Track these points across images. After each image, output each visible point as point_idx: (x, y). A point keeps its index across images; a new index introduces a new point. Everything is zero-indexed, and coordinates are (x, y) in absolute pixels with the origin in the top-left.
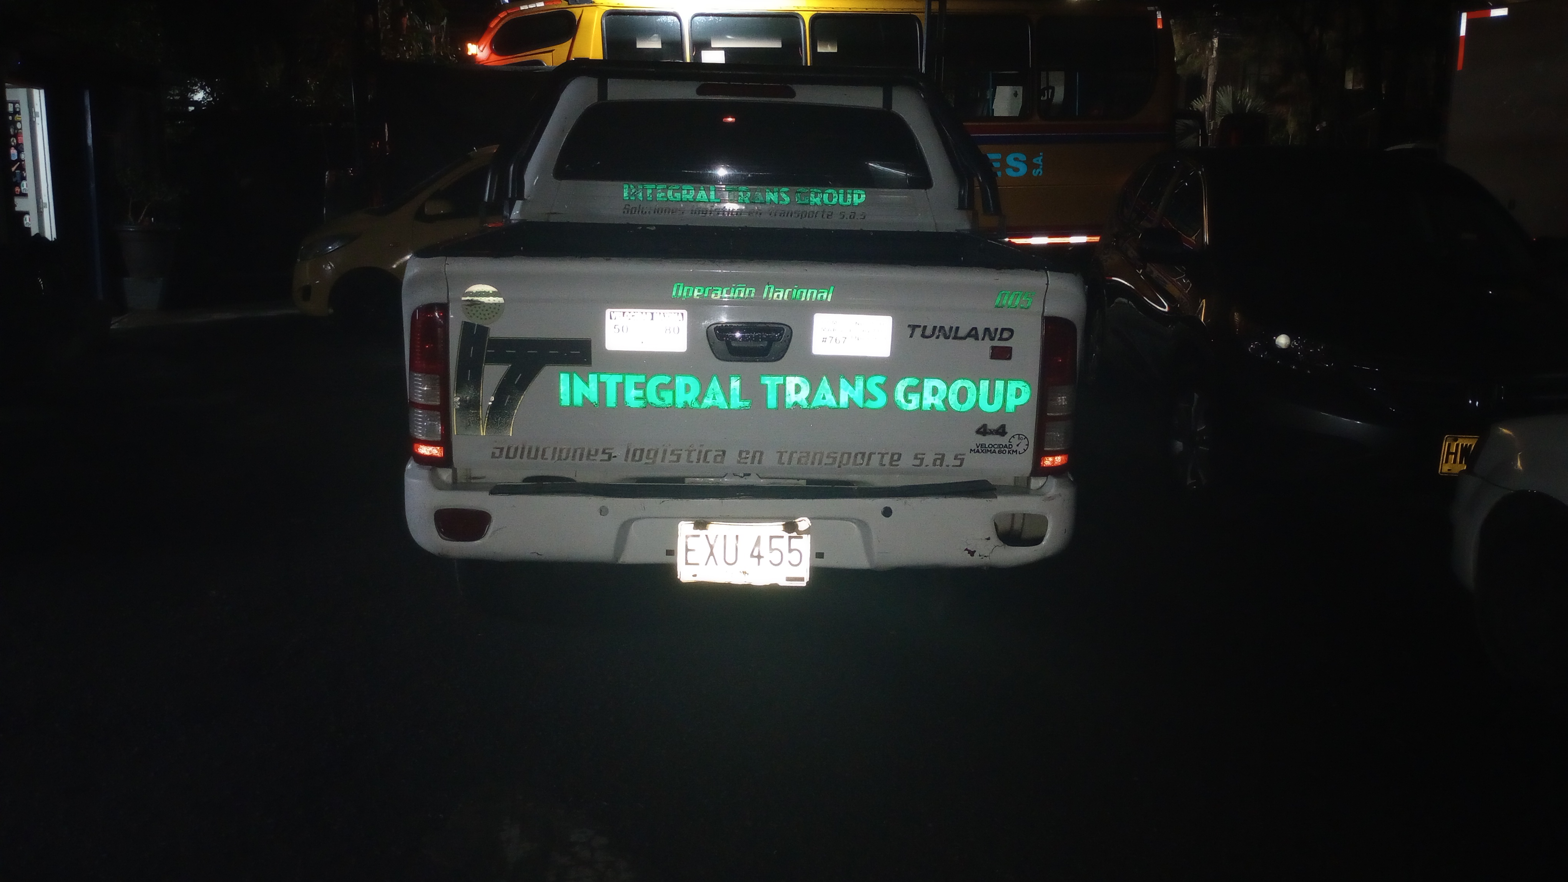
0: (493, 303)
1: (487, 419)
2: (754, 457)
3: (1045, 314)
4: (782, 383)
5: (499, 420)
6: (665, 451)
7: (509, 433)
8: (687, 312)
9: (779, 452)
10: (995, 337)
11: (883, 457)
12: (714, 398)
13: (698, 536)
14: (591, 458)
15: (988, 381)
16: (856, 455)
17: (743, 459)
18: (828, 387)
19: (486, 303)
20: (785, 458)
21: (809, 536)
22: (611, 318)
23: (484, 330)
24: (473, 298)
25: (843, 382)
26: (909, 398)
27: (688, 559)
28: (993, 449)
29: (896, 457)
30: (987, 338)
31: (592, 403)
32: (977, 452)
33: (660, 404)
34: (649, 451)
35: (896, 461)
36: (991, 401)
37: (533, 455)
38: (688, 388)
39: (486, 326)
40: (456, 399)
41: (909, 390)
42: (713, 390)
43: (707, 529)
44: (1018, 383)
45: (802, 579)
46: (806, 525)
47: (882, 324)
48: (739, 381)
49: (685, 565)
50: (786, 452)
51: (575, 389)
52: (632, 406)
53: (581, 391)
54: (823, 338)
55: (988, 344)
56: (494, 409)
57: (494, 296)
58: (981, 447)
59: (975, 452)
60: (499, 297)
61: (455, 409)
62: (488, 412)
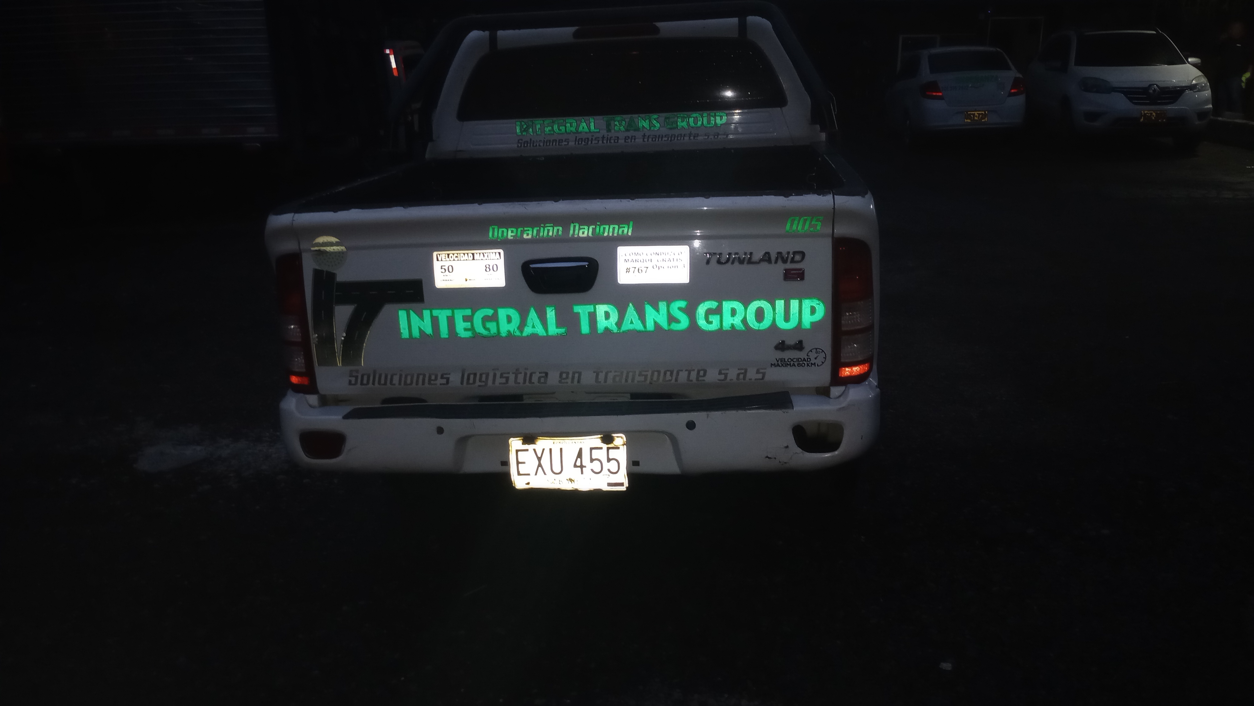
0: (336, 252)
1: (341, 352)
2: (573, 378)
3: (835, 236)
4: (593, 311)
5: (352, 352)
6: (495, 375)
7: (362, 364)
8: (503, 251)
9: (595, 372)
10: (787, 259)
11: (689, 374)
12: (533, 327)
13: (527, 450)
14: (432, 382)
15: (783, 301)
16: (665, 374)
17: (563, 379)
18: (635, 313)
19: (332, 252)
20: (602, 376)
21: (625, 448)
22: (438, 260)
23: (332, 276)
24: (321, 248)
25: (649, 309)
26: (710, 320)
27: (520, 470)
28: (792, 362)
29: (702, 373)
30: (780, 261)
31: (428, 335)
32: (777, 366)
33: (487, 333)
34: (481, 375)
35: (701, 376)
36: (787, 318)
37: (383, 382)
38: (509, 319)
39: (334, 272)
40: (314, 337)
41: (709, 312)
42: (532, 319)
43: (535, 444)
44: (812, 301)
45: (622, 484)
46: (620, 440)
47: (680, 253)
48: (554, 311)
49: (518, 475)
50: (602, 372)
51: (413, 324)
52: (462, 337)
53: (418, 325)
54: (627, 269)
55: (781, 267)
56: (346, 343)
57: (338, 246)
58: (781, 361)
59: (775, 366)
60: (342, 246)
61: (314, 344)
62: (342, 346)
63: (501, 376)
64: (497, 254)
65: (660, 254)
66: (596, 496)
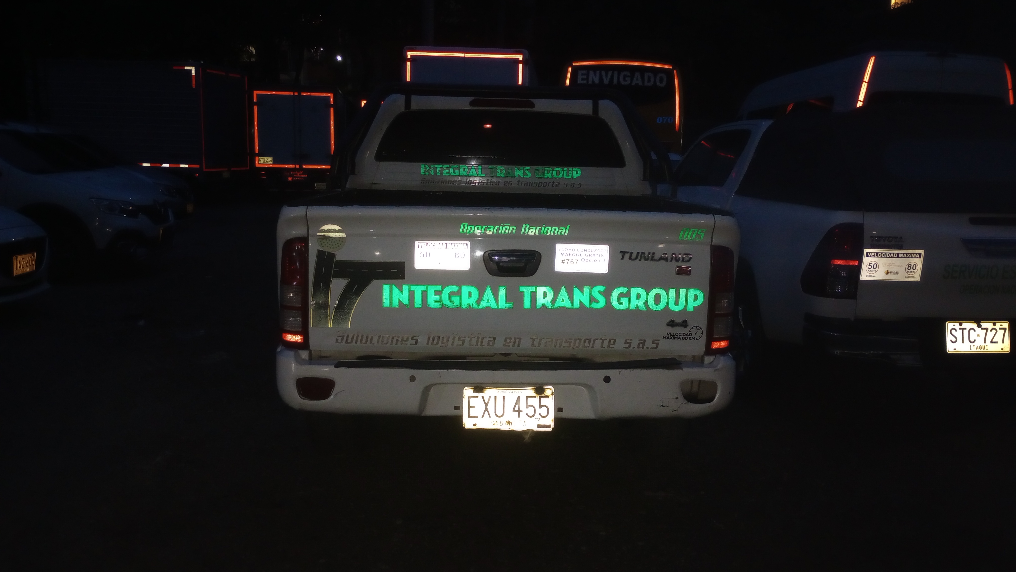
0: (338, 238)
1: (333, 316)
2: (515, 343)
3: (713, 244)
4: (534, 291)
5: (341, 316)
6: (454, 338)
7: (348, 325)
8: (470, 243)
9: (532, 338)
10: (679, 260)
11: (603, 342)
12: (488, 301)
13: (477, 397)
14: (404, 342)
15: (675, 290)
16: (585, 342)
17: (507, 343)
18: (566, 294)
19: (334, 237)
20: (536, 342)
21: (554, 397)
22: (418, 247)
23: (332, 256)
24: (325, 234)
25: (576, 291)
26: (621, 302)
27: (470, 413)
28: (678, 336)
29: (612, 342)
30: (674, 260)
31: (405, 305)
32: (667, 338)
33: (451, 305)
34: (443, 338)
35: (612, 344)
36: (677, 303)
37: (364, 341)
38: (470, 295)
39: (333, 253)
40: (312, 302)
41: (621, 295)
42: (488, 296)
43: (483, 393)
44: (695, 291)
45: (549, 426)
46: (549, 391)
47: (602, 251)
48: (505, 289)
49: (469, 417)
50: (537, 338)
51: (393, 296)
52: (432, 307)
53: (398, 296)
54: (562, 261)
55: (674, 264)
56: (338, 309)
57: (339, 233)
58: (670, 335)
59: (666, 339)
60: (343, 233)
61: (311, 309)
62: (334, 311)
63: (459, 339)
64: (465, 245)
65: (587, 251)
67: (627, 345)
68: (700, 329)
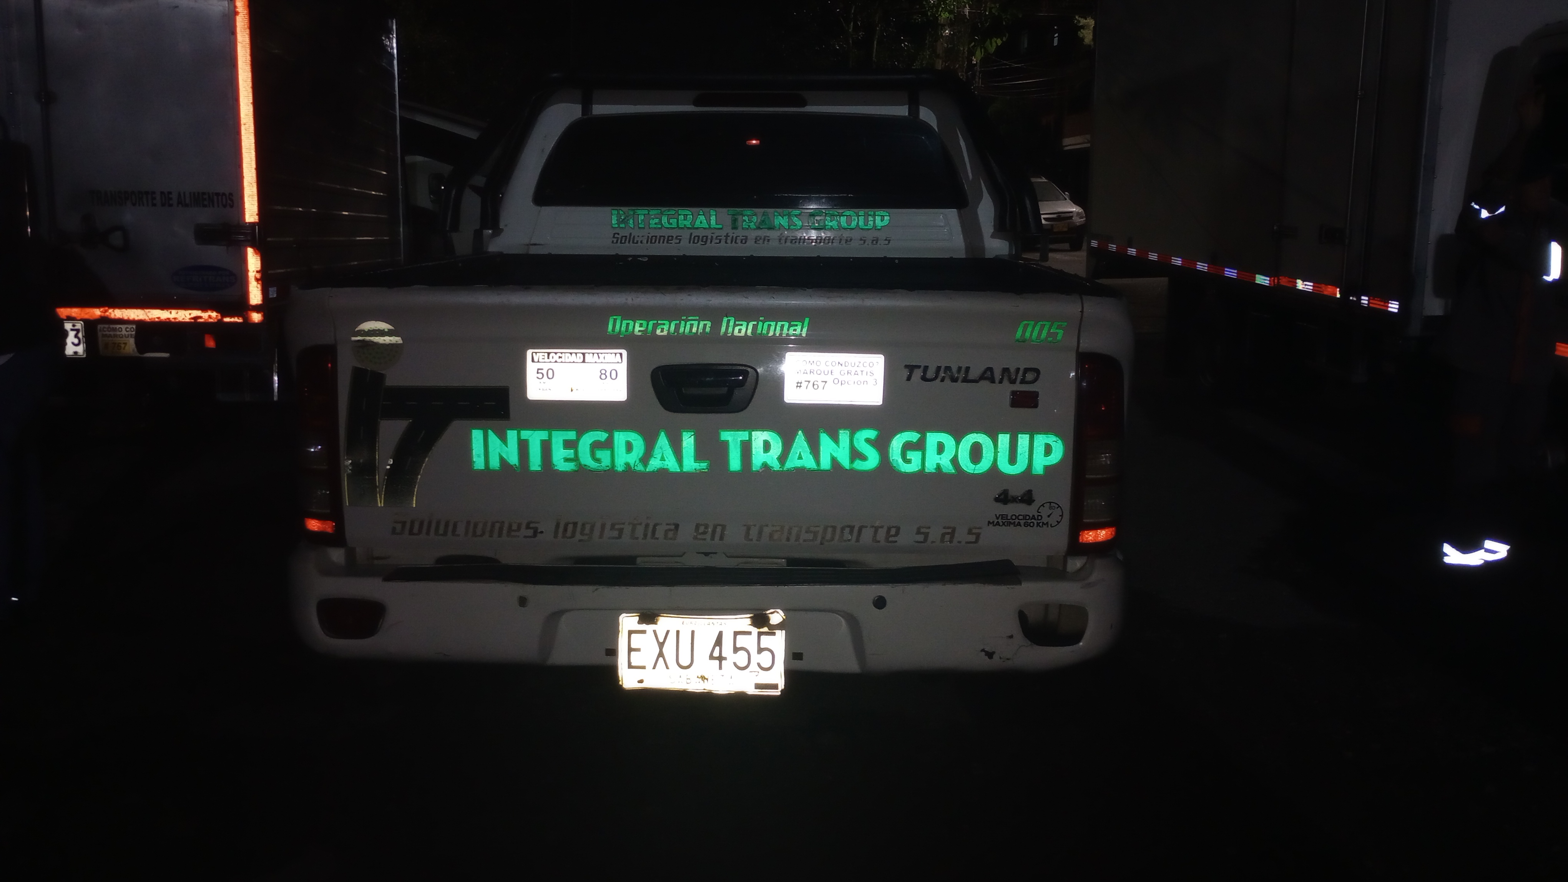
0: (390, 344)
1: (384, 487)
2: (714, 532)
3: (1080, 350)
4: (748, 439)
6: (603, 526)
7: (412, 504)
8: (626, 352)
9: (745, 525)
10: (1016, 379)
11: (876, 532)
12: (663, 459)
13: (644, 632)
14: (513, 533)
15: (1008, 436)
16: (843, 529)
17: (700, 534)
18: (805, 444)
19: (382, 344)
20: (754, 532)
21: (784, 632)
22: (533, 361)
24: (366, 338)
25: (825, 439)
26: (908, 458)
27: (632, 661)
28: (1017, 521)
29: (893, 532)
30: (1006, 382)
31: (511, 465)
32: (996, 525)
33: (596, 466)
34: (583, 525)
35: (893, 536)
36: (1013, 459)
37: (441, 531)
38: (629, 447)
39: (382, 372)
41: (908, 446)
42: (661, 448)
43: (656, 624)
44: (1047, 437)
45: (775, 686)
46: (776, 620)
47: (871, 365)
48: (693, 437)
49: (629, 668)
50: (755, 526)
51: (491, 449)
52: (560, 470)
53: (498, 450)
54: (798, 383)
55: (1007, 389)
56: (392, 473)
57: (390, 336)
58: (1002, 519)
59: (994, 526)
60: (396, 337)
61: (346, 475)
62: (386, 477)
63: (613, 527)
64: (618, 355)
65: (843, 365)
66: (738, 700)
67: (921, 538)
68: (1058, 508)
